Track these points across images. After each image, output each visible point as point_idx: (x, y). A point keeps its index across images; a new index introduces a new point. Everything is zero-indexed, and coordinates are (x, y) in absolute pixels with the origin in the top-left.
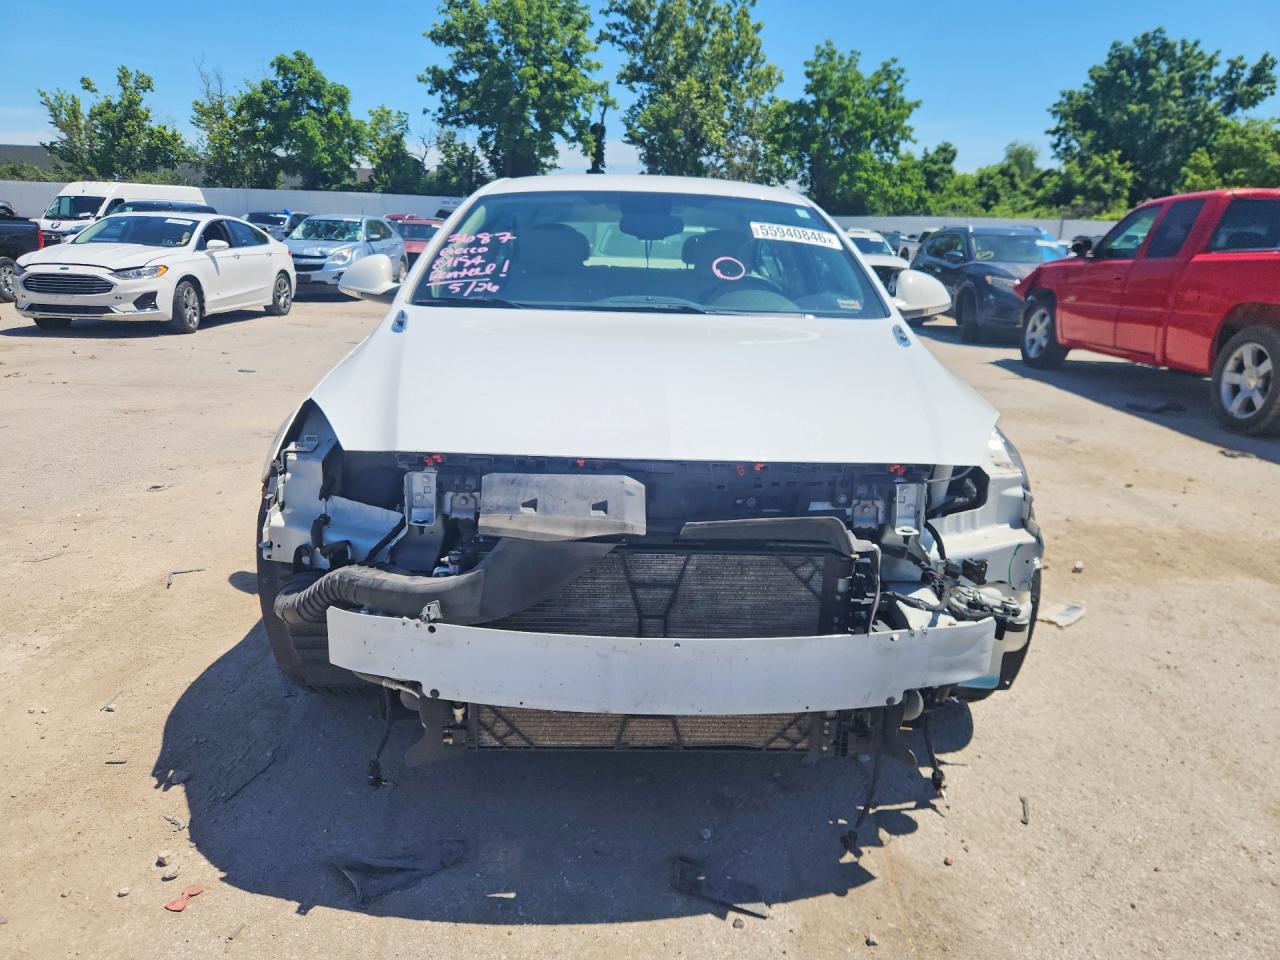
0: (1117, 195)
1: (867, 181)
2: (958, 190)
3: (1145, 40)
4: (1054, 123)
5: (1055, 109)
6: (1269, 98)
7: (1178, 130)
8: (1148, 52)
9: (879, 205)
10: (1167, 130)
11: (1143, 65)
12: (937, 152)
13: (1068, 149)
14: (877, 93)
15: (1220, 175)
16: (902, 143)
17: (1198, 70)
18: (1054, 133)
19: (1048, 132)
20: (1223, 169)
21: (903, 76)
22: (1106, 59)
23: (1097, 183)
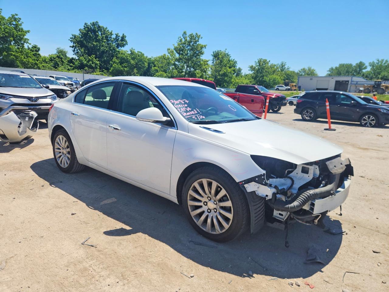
0: (96, 68)
1: (14, 55)
2: (44, 61)
3: (93, 24)
4: (72, 44)
5: (71, 40)
6: (126, 45)
7: (107, 51)
8: (95, 28)
9: (19, 64)
10: (104, 51)
11: (94, 32)
12: (32, 48)
13: (77, 52)
14: (11, 25)
15: (121, 65)
16: (25, 44)
17: (109, 35)
18: (72, 47)
19: (70, 47)
20: (121, 63)
21: (21, 21)
22: (83, 27)
23: (90, 64)
